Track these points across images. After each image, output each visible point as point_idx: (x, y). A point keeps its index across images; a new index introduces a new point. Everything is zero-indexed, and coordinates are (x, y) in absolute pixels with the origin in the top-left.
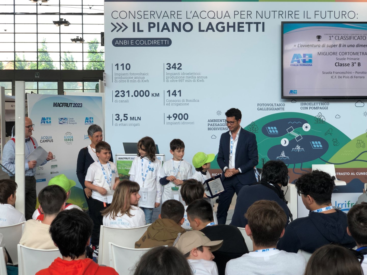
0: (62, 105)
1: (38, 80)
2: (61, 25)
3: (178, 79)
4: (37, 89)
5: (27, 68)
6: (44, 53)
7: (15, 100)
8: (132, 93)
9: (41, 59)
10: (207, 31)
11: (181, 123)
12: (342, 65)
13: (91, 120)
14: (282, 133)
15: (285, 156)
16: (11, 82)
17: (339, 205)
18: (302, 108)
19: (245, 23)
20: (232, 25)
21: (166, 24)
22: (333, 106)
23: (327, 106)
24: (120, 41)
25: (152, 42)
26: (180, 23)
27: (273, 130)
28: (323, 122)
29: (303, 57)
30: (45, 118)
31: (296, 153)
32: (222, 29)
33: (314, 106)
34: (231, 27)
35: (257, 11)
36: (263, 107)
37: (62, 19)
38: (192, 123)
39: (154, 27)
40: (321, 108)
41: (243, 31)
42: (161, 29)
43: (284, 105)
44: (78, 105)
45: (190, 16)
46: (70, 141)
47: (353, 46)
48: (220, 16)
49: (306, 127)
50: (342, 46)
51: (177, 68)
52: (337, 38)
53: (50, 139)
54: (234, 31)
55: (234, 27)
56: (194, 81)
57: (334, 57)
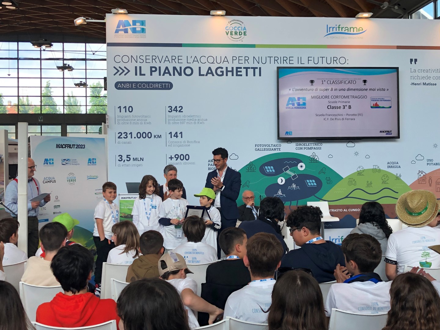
0: (65, 146)
1: (41, 124)
2: (65, 70)
3: (179, 122)
4: (40, 132)
5: (30, 112)
6: (47, 98)
7: (17, 143)
8: (134, 135)
9: (45, 103)
10: (206, 75)
11: (182, 164)
12: (334, 108)
13: (94, 161)
14: (278, 172)
15: (281, 194)
16: (15, 126)
17: (333, 239)
18: (297, 148)
19: (243, 68)
20: (231, 70)
21: (167, 68)
22: (326, 146)
23: (320, 146)
24: (122, 84)
25: (154, 86)
26: (181, 68)
27: (270, 169)
28: (317, 161)
29: (298, 101)
30: (47, 159)
31: (292, 191)
32: (221, 73)
33: (308, 147)
34: (230, 71)
35: (254, 57)
36: (260, 148)
37: (66, 64)
38: (193, 163)
39: (156, 71)
40: (315, 148)
41: (241, 75)
42: (162, 73)
43: (280, 145)
44: (81, 147)
45: (190, 60)
46: (72, 182)
47: (344, 90)
48: (219, 62)
49: (301, 167)
50: (334, 89)
51: (178, 111)
52: (329, 82)
53: (53, 180)
54: (233, 75)
55: (232, 71)
56: (195, 123)
57: (327, 100)
